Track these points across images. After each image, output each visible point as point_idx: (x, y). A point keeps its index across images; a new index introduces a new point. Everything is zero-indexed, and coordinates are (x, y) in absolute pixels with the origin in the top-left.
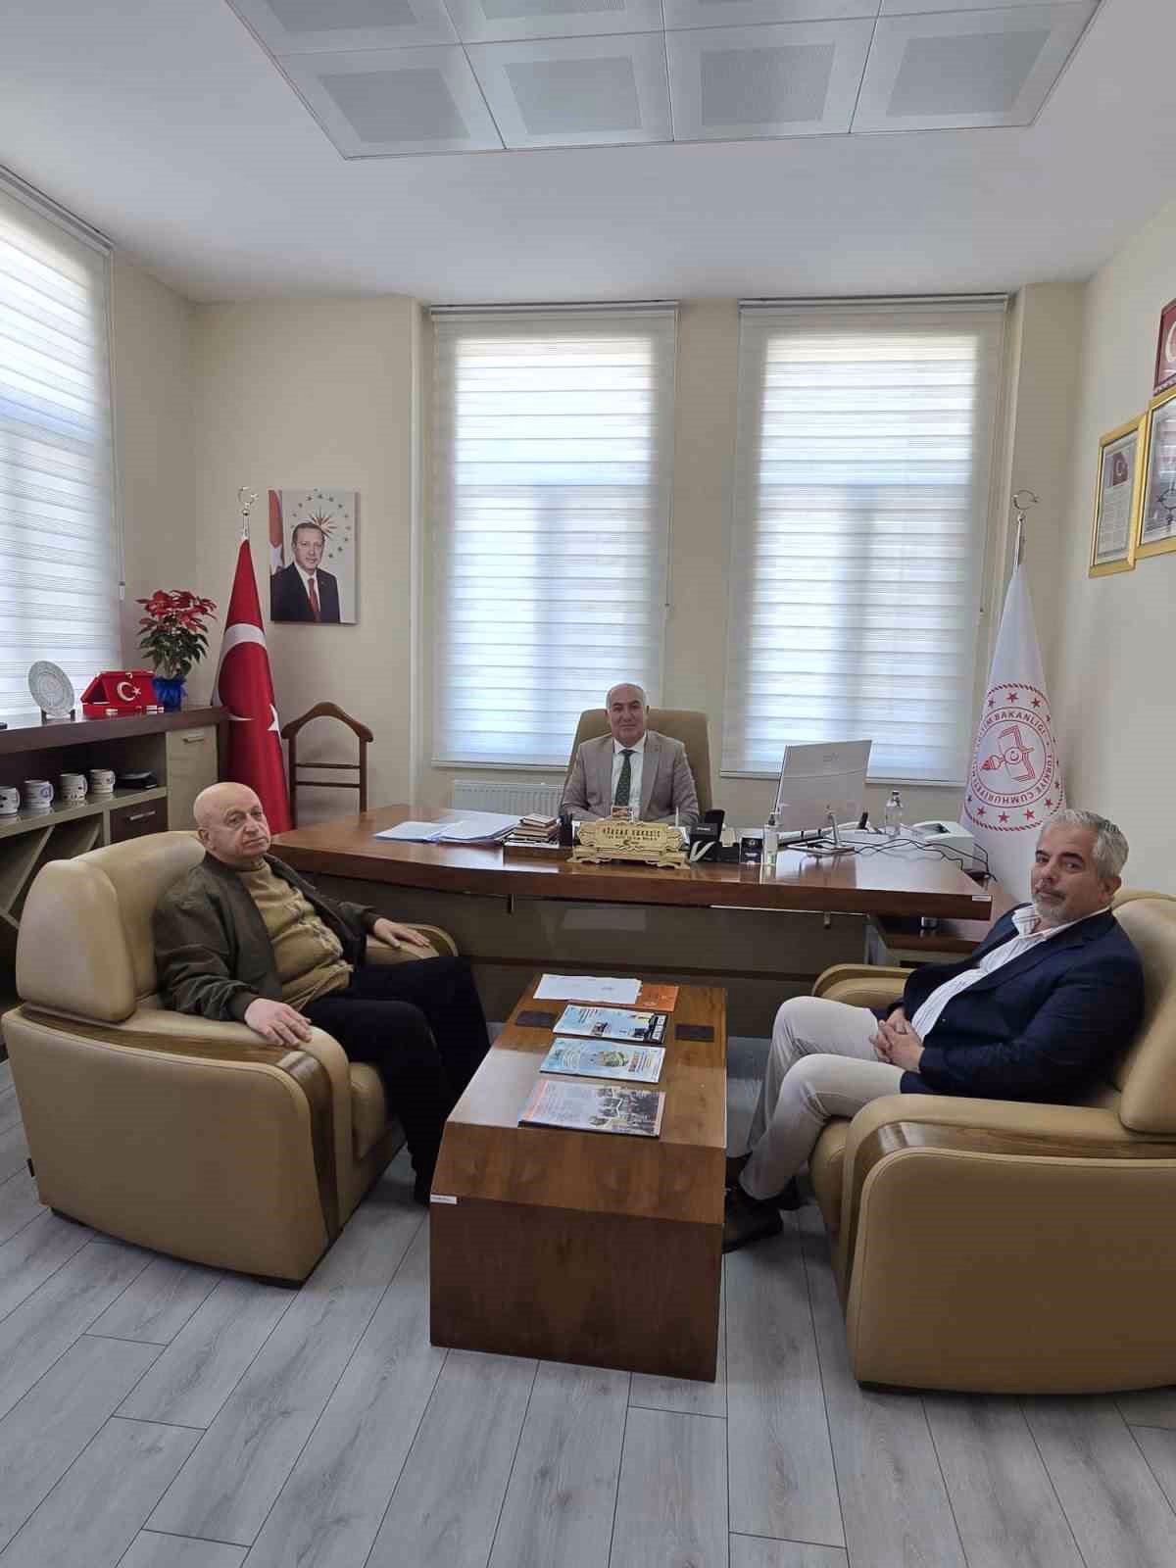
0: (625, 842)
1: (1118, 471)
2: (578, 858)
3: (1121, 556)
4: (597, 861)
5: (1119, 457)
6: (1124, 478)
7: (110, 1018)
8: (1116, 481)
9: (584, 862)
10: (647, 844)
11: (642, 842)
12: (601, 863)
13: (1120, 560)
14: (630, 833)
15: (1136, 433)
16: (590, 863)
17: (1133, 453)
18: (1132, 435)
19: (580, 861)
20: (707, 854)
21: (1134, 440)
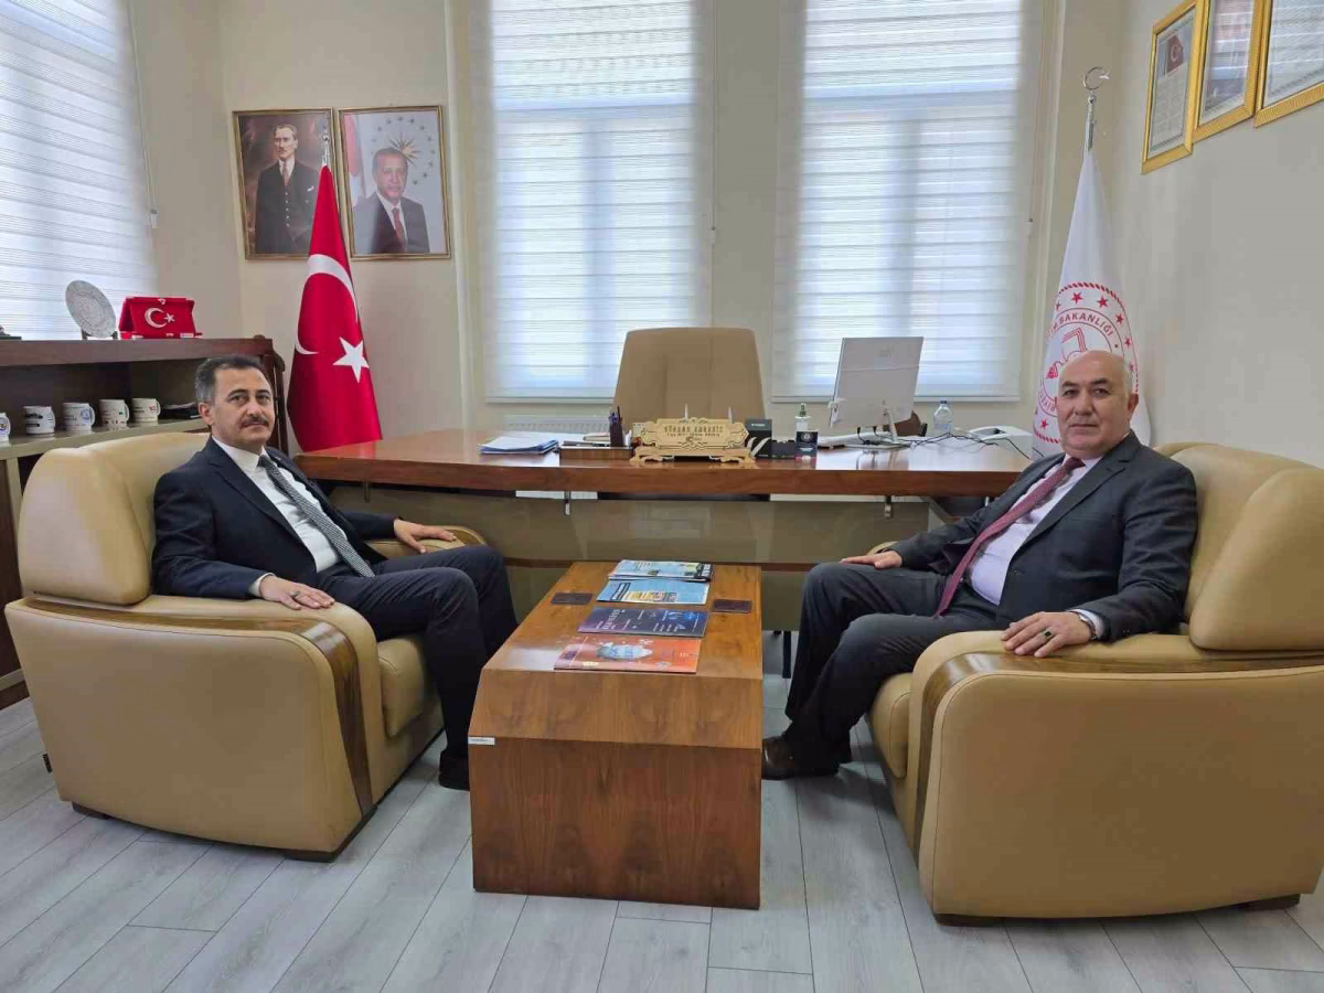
0: (688, 439)
1: (1173, 54)
2: (641, 457)
3: (1180, 142)
4: (661, 459)
5: (1174, 41)
6: (1180, 62)
7: (119, 601)
8: (1171, 66)
9: (647, 461)
10: (711, 440)
11: (704, 438)
12: (664, 461)
13: (1178, 147)
14: (692, 429)
15: (1193, 11)
16: (653, 461)
17: (1189, 36)
18: (1188, 15)
19: (644, 459)
20: (761, 451)
21: (1192, 19)
